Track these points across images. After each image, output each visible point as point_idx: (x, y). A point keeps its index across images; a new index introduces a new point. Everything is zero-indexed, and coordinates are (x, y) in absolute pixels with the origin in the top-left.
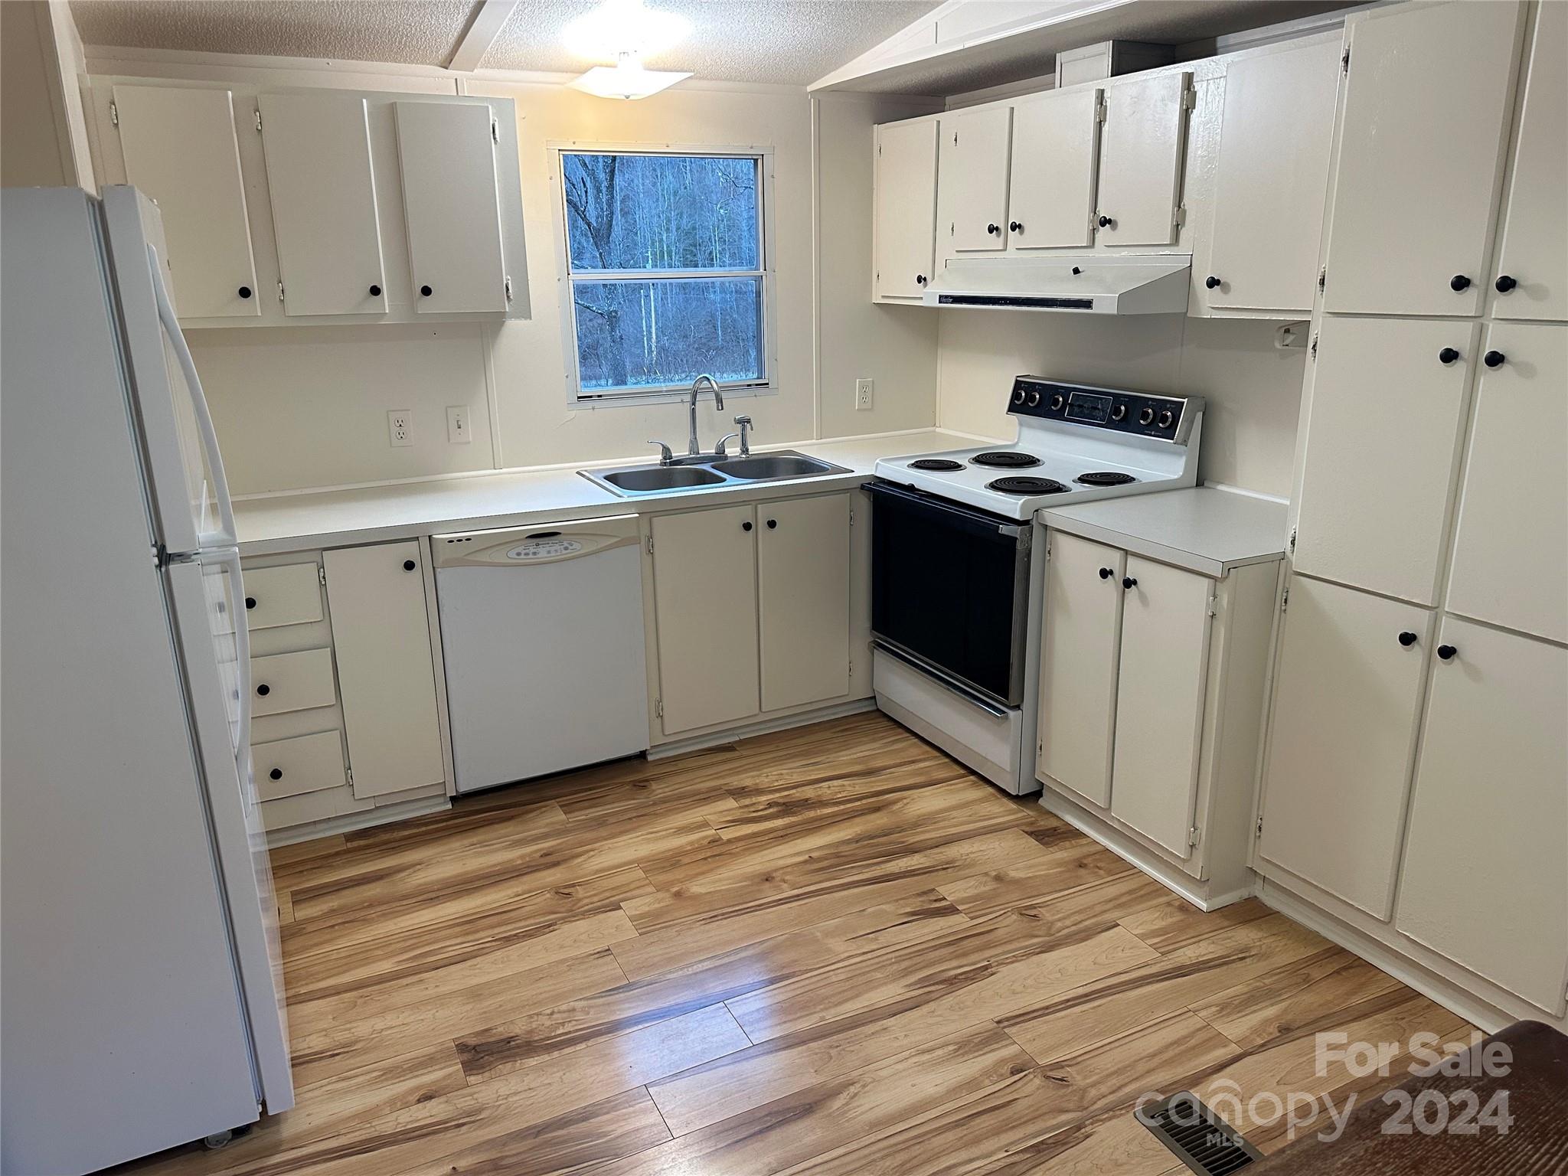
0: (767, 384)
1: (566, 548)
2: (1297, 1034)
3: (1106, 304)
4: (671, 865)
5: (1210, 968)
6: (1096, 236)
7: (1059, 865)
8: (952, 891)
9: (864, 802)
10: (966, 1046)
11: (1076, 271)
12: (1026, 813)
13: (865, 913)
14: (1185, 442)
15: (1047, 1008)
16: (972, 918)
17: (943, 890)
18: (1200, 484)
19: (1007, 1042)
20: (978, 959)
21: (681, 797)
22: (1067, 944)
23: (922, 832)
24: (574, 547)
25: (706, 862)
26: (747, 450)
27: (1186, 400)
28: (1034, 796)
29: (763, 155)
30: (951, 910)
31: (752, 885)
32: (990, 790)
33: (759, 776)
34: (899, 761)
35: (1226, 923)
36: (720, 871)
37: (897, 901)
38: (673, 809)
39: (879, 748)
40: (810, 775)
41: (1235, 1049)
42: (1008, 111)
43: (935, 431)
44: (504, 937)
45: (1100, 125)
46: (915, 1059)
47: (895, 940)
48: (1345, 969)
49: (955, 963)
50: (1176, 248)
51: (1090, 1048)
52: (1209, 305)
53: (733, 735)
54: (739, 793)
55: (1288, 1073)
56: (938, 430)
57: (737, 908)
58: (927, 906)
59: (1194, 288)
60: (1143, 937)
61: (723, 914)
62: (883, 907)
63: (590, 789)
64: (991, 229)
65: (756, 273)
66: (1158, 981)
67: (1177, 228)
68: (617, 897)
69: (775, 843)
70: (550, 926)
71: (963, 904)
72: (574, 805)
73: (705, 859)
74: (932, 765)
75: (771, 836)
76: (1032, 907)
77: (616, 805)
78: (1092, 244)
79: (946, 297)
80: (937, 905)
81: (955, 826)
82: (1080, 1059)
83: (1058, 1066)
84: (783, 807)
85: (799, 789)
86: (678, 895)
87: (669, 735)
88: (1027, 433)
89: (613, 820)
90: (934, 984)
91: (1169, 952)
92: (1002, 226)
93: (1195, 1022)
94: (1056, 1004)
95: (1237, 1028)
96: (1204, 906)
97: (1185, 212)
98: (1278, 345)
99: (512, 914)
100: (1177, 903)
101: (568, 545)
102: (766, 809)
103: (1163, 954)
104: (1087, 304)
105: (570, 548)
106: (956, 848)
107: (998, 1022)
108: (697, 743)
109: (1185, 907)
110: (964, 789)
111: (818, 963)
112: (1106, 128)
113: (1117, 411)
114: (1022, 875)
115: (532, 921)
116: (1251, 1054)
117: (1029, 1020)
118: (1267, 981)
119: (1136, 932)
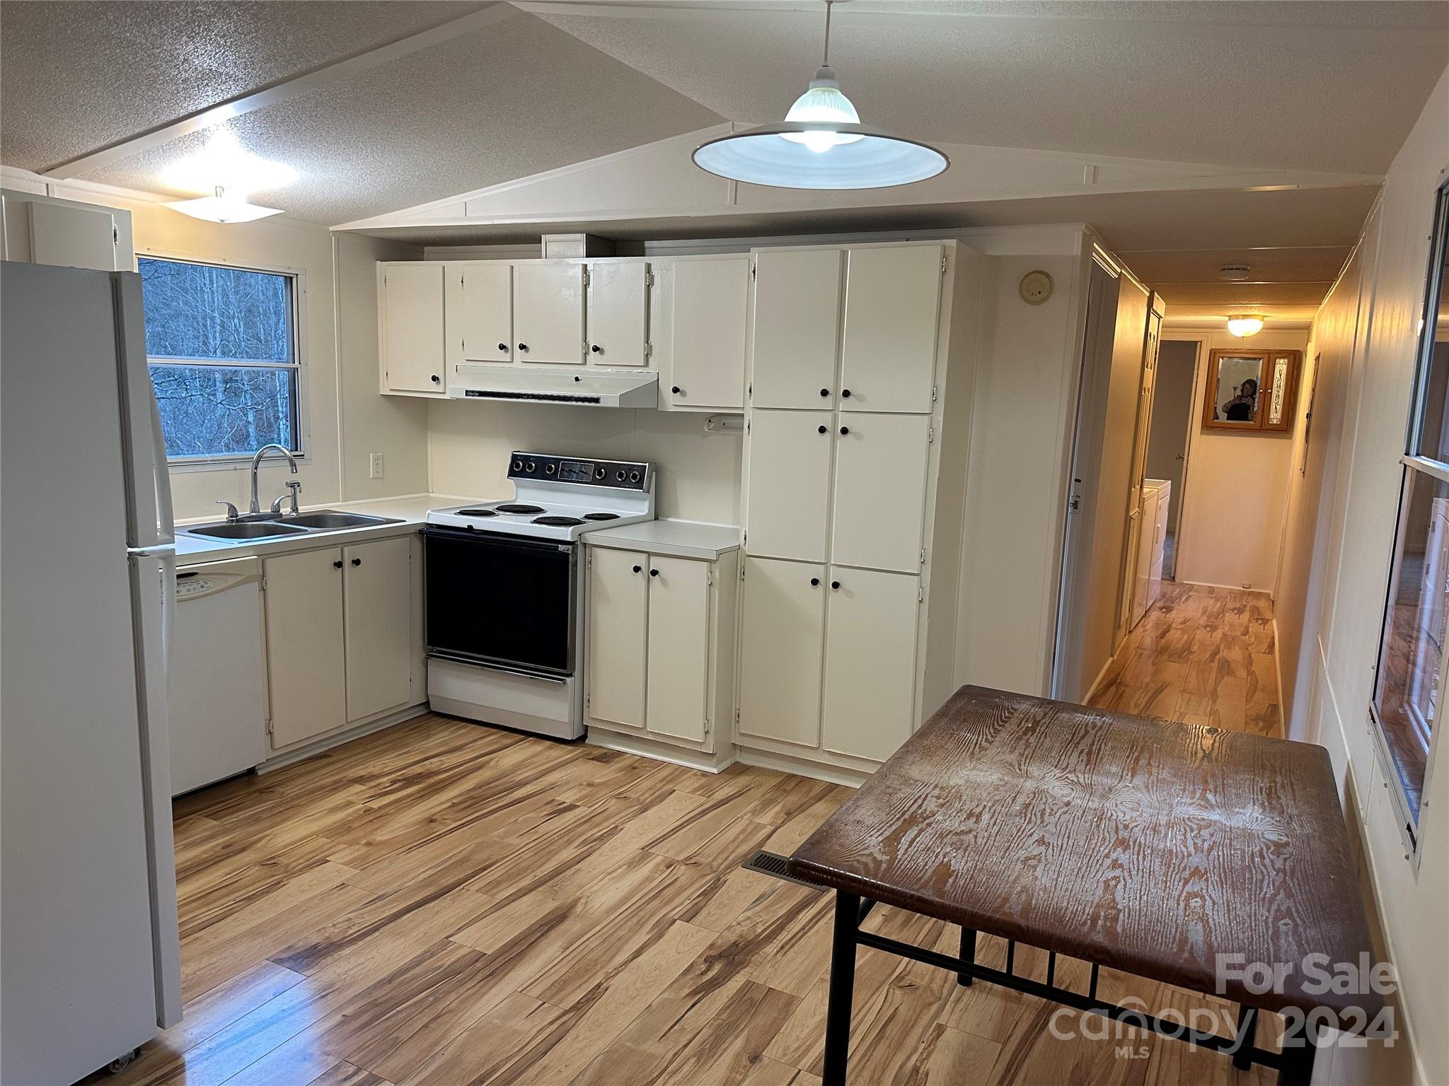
0: (303, 455)
1: (202, 587)
2: (794, 814)
3: (610, 399)
4: (346, 830)
5: (736, 797)
6: (588, 357)
7: (621, 771)
8: (568, 797)
9: (466, 766)
10: (634, 864)
11: (577, 379)
12: (579, 750)
13: (518, 821)
14: (648, 492)
15: (664, 836)
16: (589, 807)
17: (560, 798)
18: (656, 518)
19: (654, 856)
20: (608, 825)
21: (312, 792)
22: (654, 806)
23: (521, 774)
24: (208, 585)
25: (372, 823)
26: (297, 509)
27: (647, 464)
28: (582, 739)
29: (297, 275)
30: (572, 807)
31: (421, 827)
32: (548, 743)
33: (367, 767)
34: (471, 739)
35: (730, 777)
36: (389, 825)
37: (535, 810)
38: (313, 800)
39: (449, 735)
40: (409, 760)
41: (769, 829)
42: (509, 268)
43: (429, 496)
44: (245, 898)
45: (586, 286)
46: (609, 877)
47: (549, 829)
48: (800, 782)
49: (596, 830)
50: (647, 368)
51: (699, 847)
52: (672, 403)
53: (322, 746)
54: (360, 780)
55: (801, 831)
56: (431, 495)
57: (424, 840)
58: (556, 808)
59: (661, 393)
60: (693, 792)
61: (415, 846)
62: (530, 815)
63: (223, 802)
64: (502, 347)
65: (291, 365)
66: (714, 810)
67: (647, 356)
68: (323, 855)
69: (420, 801)
70: (278, 883)
71: (579, 801)
72: (218, 814)
73: (371, 821)
74: (495, 738)
75: (412, 798)
76: (621, 793)
77: (255, 808)
78: (585, 363)
79: (473, 392)
80: (562, 806)
81: (541, 766)
82: (698, 852)
83: (689, 858)
84: (405, 782)
85: (409, 769)
86: (368, 844)
87: (279, 748)
88: (522, 492)
89: (265, 816)
90: (591, 843)
91: (710, 796)
92: (508, 345)
93: (744, 822)
94: (668, 833)
95: (767, 818)
96: (715, 771)
97: (651, 346)
98: (706, 429)
99: (236, 885)
100: (700, 773)
101: (203, 584)
102: (391, 786)
103: (708, 797)
104: (597, 400)
105: (206, 586)
106: (551, 776)
107: (642, 849)
108: (294, 756)
109: (704, 774)
110: (528, 747)
111: (509, 852)
112: (590, 290)
113: (600, 474)
114: (603, 780)
115: (259, 885)
116: (779, 827)
117: (660, 842)
118: (768, 796)
119: (688, 791)
